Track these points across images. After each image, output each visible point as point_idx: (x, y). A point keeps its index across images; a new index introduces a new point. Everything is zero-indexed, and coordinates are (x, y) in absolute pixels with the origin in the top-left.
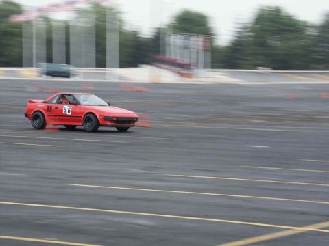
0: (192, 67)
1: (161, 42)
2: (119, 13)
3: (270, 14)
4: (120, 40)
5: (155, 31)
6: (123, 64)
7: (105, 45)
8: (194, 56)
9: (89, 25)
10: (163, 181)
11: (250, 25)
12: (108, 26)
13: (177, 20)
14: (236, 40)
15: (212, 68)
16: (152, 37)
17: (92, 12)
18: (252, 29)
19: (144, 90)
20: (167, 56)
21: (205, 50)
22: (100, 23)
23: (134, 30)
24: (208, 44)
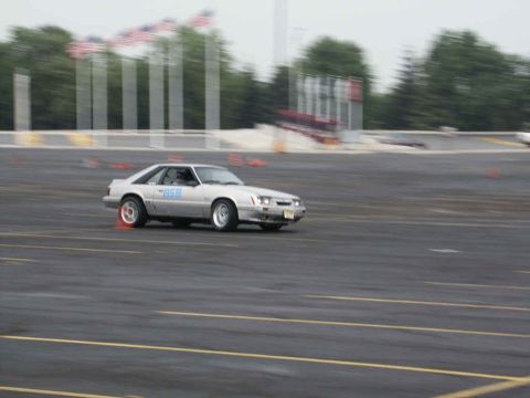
0: (338, 127)
1: (290, 90)
2: (221, 43)
4: (221, 86)
5: (276, 71)
6: (227, 124)
11: (422, 62)
12: (208, 64)
13: (309, 55)
14: (401, 86)
15: (365, 128)
17: (178, 43)
18: (427, 67)
20: (300, 111)
21: (354, 101)
22: (189, 60)
24: (358, 92)
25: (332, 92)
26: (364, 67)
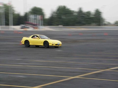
0: (38, 25)
1: (27, 17)
2: (13, 7)
3: (62, 8)
4: (13, 16)
5: (25, 14)
6: (15, 24)
7: (9, 18)
8: (38, 22)
9: (3, 12)
10: (29, 63)
11: (56, 12)
12: (10, 12)
13: (32, 10)
14: (51, 17)
15: (44, 26)
16: (24, 16)
17: (4, 7)
18: (56, 13)
19: (21, 33)
20: (29, 22)
21: (41, 20)
22: (6, 11)
23: (18, 13)
24: (42, 18)
25: (36, 18)
26: (43, 13)
